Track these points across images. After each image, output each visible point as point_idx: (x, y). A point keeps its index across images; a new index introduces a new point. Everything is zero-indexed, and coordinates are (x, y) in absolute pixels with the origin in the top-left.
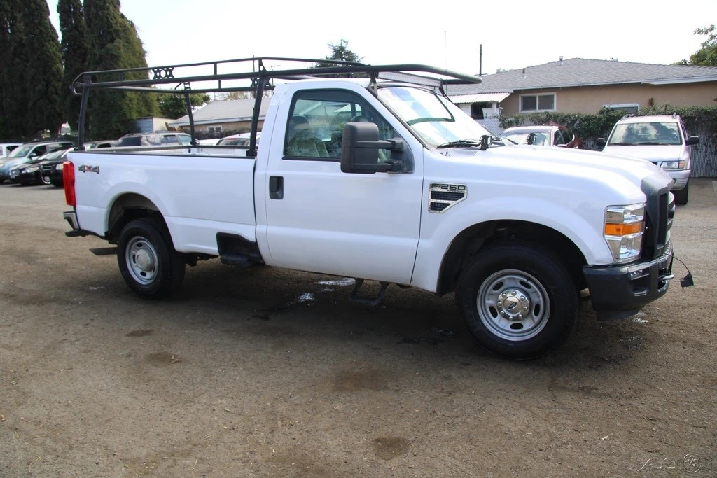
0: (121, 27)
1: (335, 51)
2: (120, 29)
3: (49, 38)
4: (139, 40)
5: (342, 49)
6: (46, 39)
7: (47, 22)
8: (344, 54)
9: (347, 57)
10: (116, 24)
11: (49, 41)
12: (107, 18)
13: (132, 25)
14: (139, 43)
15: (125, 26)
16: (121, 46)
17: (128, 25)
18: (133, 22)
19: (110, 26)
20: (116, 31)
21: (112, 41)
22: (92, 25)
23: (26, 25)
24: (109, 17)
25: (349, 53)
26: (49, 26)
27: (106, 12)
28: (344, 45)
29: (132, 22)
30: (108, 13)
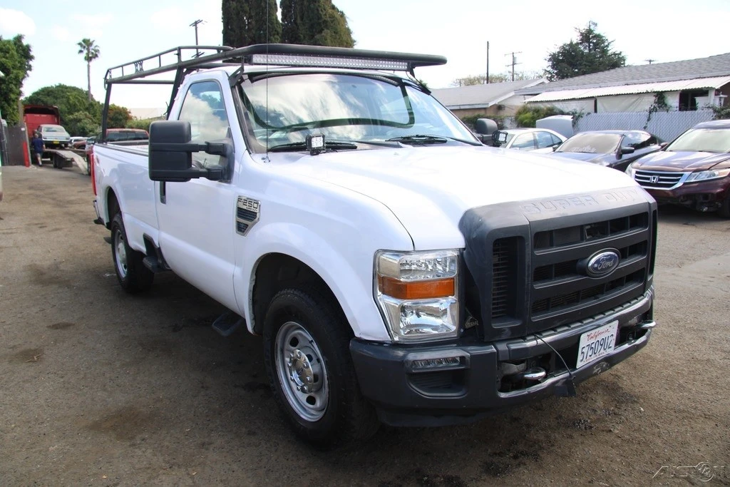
0: (330, 17)
1: (582, 34)
2: (329, 19)
3: (274, 32)
4: (348, 29)
5: (590, 31)
6: (272, 33)
7: (274, 17)
8: (593, 37)
9: (595, 41)
10: (325, 15)
11: (274, 35)
12: (318, 10)
13: (342, 15)
14: (348, 32)
15: (334, 17)
16: (328, 37)
17: (337, 16)
18: (344, 12)
19: (319, 18)
20: (325, 22)
21: (321, 32)
22: (305, 19)
23: (257, 21)
24: (320, 9)
25: (598, 37)
26: (275, 22)
27: (317, 4)
28: (592, 28)
29: (342, 12)
30: (319, 6)
